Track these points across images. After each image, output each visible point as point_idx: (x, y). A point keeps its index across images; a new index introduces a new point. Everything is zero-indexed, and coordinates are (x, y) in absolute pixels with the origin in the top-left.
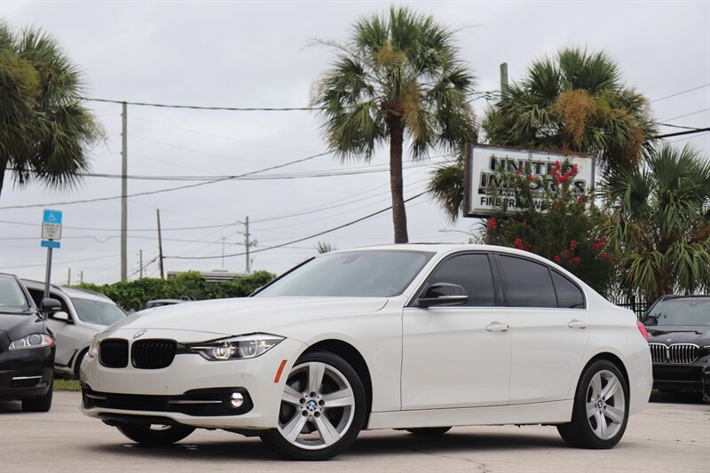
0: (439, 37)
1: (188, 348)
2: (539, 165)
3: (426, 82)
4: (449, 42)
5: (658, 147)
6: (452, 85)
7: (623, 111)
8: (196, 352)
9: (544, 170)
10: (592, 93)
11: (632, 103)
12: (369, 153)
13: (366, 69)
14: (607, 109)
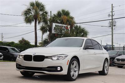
0: (43, 6)
1: (47, 57)
2: (62, 26)
3: (41, 13)
4: (45, 7)
5: (76, 25)
6: (45, 13)
7: (71, 19)
8: (49, 58)
9: (63, 27)
10: (67, 16)
11: (72, 18)
12: (31, 23)
13: (31, 10)
14: (69, 19)
